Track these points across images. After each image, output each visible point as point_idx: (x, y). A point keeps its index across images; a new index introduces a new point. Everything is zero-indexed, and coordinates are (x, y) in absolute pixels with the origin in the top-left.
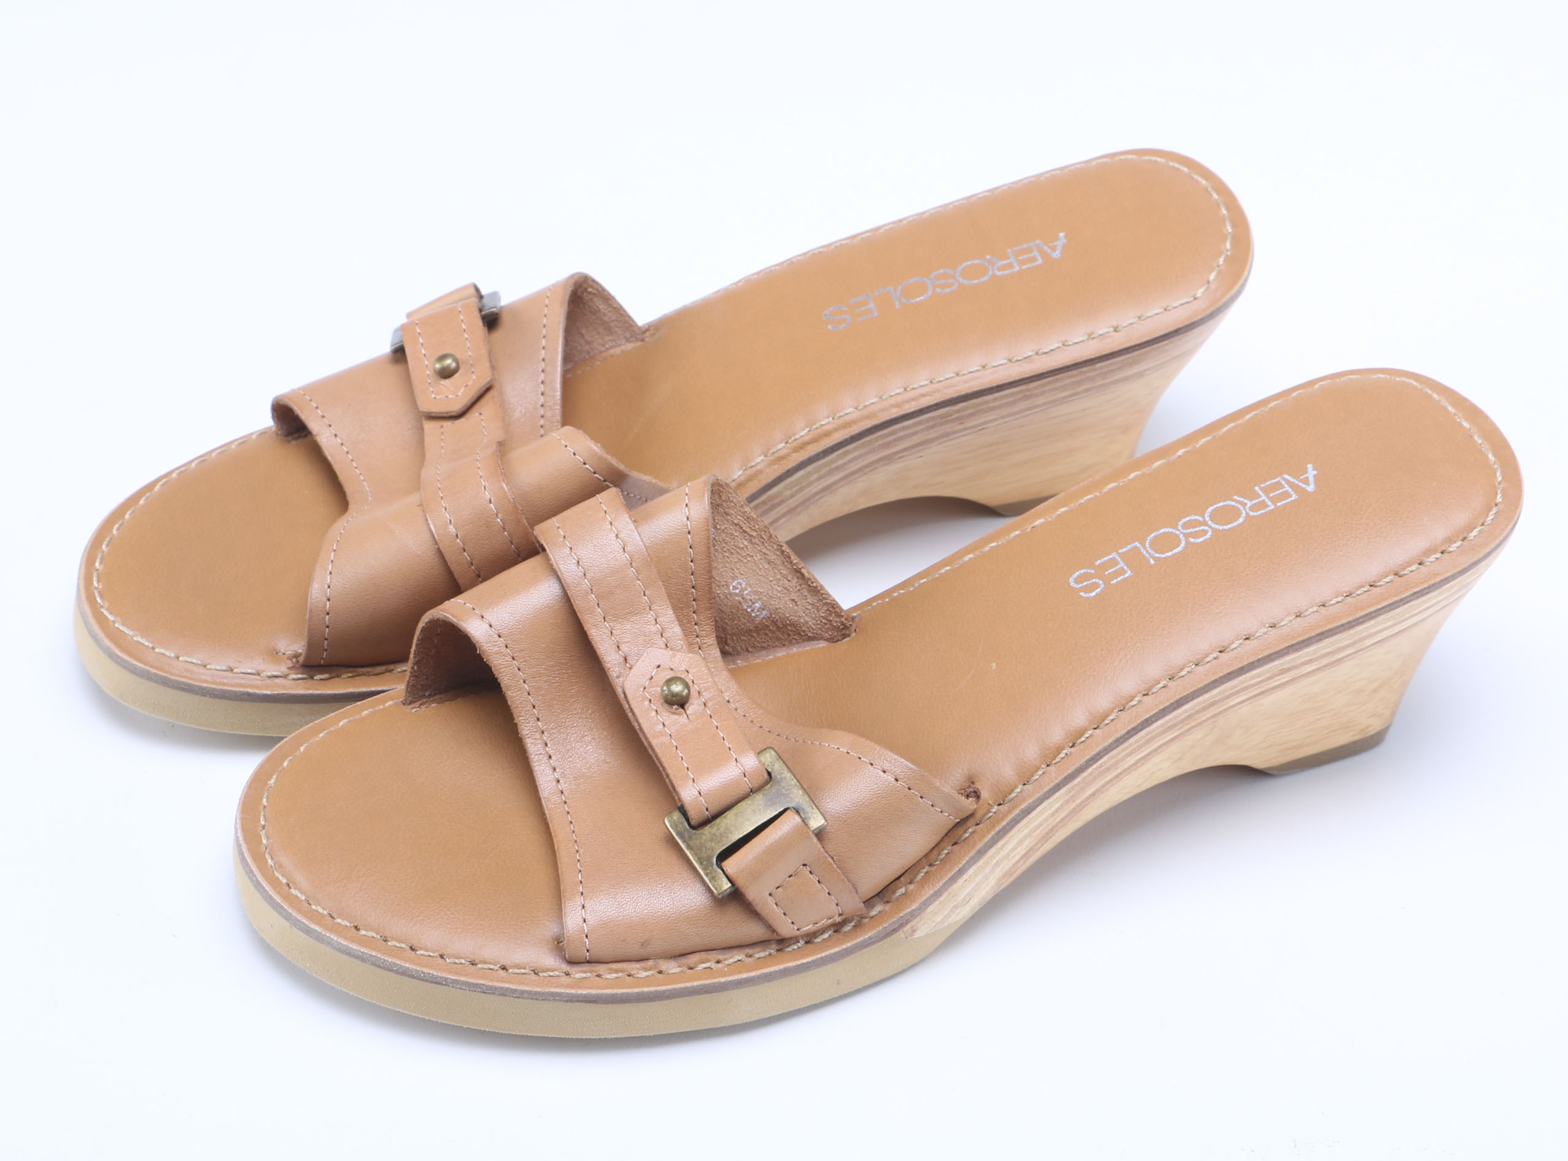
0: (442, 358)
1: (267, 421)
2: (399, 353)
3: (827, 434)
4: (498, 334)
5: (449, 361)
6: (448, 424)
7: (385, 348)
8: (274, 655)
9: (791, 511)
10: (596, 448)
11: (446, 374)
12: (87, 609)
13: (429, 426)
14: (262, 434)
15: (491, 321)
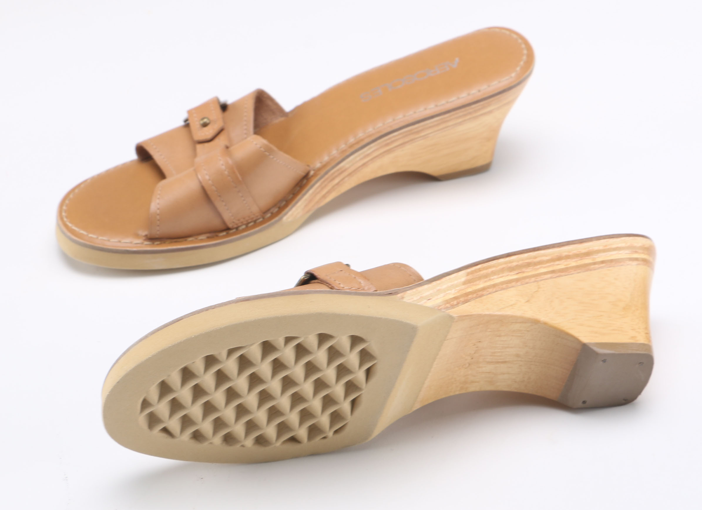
0: (203, 119)
1: (133, 156)
2: (187, 125)
3: (362, 140)
4: (227, 113)
5: (205, 120)
6: (206, 145)
7: (182, 123)
8: (137, 236)
9: (350, 175)
10: (264, 141)
11: (205, 125)
12: (60, 223)
13: (199, 147)
14: (132, 162)
15: (224, 107)
